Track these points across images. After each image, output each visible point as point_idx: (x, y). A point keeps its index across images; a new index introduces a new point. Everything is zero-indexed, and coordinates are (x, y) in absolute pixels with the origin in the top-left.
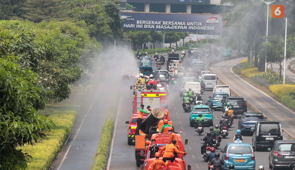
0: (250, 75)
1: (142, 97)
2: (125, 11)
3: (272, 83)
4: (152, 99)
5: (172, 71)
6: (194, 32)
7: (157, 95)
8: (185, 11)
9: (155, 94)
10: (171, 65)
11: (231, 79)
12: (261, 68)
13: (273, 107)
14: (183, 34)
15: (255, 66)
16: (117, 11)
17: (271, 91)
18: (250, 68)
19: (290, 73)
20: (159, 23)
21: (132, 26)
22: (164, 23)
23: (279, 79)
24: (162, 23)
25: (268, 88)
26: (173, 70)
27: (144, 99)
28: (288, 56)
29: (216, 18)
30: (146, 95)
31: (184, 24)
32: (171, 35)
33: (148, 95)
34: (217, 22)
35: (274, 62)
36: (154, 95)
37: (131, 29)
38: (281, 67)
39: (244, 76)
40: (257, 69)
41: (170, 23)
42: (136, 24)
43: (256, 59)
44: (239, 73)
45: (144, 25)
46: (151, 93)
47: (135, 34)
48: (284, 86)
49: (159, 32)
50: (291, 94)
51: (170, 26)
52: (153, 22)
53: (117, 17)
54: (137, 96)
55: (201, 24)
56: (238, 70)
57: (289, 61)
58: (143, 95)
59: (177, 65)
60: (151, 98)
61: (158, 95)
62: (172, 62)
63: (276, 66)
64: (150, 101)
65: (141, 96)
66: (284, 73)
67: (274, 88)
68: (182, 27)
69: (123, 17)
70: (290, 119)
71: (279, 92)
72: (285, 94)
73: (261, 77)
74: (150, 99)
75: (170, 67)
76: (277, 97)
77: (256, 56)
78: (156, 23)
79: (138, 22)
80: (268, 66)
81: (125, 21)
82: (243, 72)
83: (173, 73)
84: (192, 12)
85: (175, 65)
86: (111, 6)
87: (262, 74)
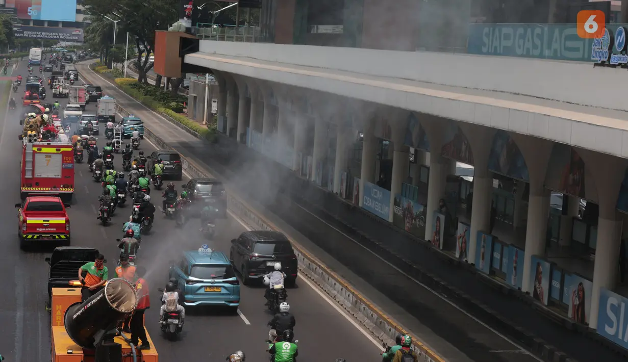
0: (102, 71)
1: (34, 152)
2: (16, 25)
3: (116, 77)
4: (50, 157)
5: (56, 88)
6: (64, 40)
7: (57, 150)
8: (58, 25)
9: (55, 149)
10: (55, 82)
11: (88, 73)
12: (109, 66)
13: (117, 94)
14: (56, 41)
15: (105, 65)
16: (11, 24)
17: (116, 83)
18: (101, 66)
19: (129, 71)
20: (40, 33)
21: (21, 35)
22: (43, 33)
23: (122, 74)
24: (41, 33)
25: (114, 80)
26: (58, 87)
27: (37, 156)
28: (129, 59)
29: (80, 31)
30: (40, 150)
31: (57, 34)
32: (47, 42)
33: (44, 150)
34: (80, 33)
35: (118, 62)
36: (53, 150)
37: (21, 37)
38: (123, 66)
39: (98, 72)
40: (106, 67)
41: (47, 33)
42: (23, 33)
43: (106, 60)
44: (94, 70)
45: (29, 34)
46: (49, 146)
47: (22, 40)
48: (125, 79)
49: (39, 39)
50: (129, 85)
51: (47, 36)
52: (35, 33)
53: (11, 29)
54: (27, 151)
55: (69, 35)
56: (93, 67)
57: (129, 61)
58: (35, 149)
59: (61, 82)
60: (48, 155)
61: (60, 150)
62: (56, 79)
63: (120, 65)
64: (47, 159)
65: (32, 152)
66: (125, 70)
67: (118, 80)
68: (55, 37)
69: (15, 29)
70: (129, 102)
71: (122, 83)
72: (126, 85)
73: (108, 73)
74: (46, 157)
75: (54, 84)
76: (120, 87)
77: (106, 58)
78: (38, 33)
79: (25, 33)
80: (114, 65)
81: (16, 32)
82: (97, 68)
83: (58, 90)
84: (62, 26)
85: (59, 82)
86: (7, 21)
87: (109, 70)
